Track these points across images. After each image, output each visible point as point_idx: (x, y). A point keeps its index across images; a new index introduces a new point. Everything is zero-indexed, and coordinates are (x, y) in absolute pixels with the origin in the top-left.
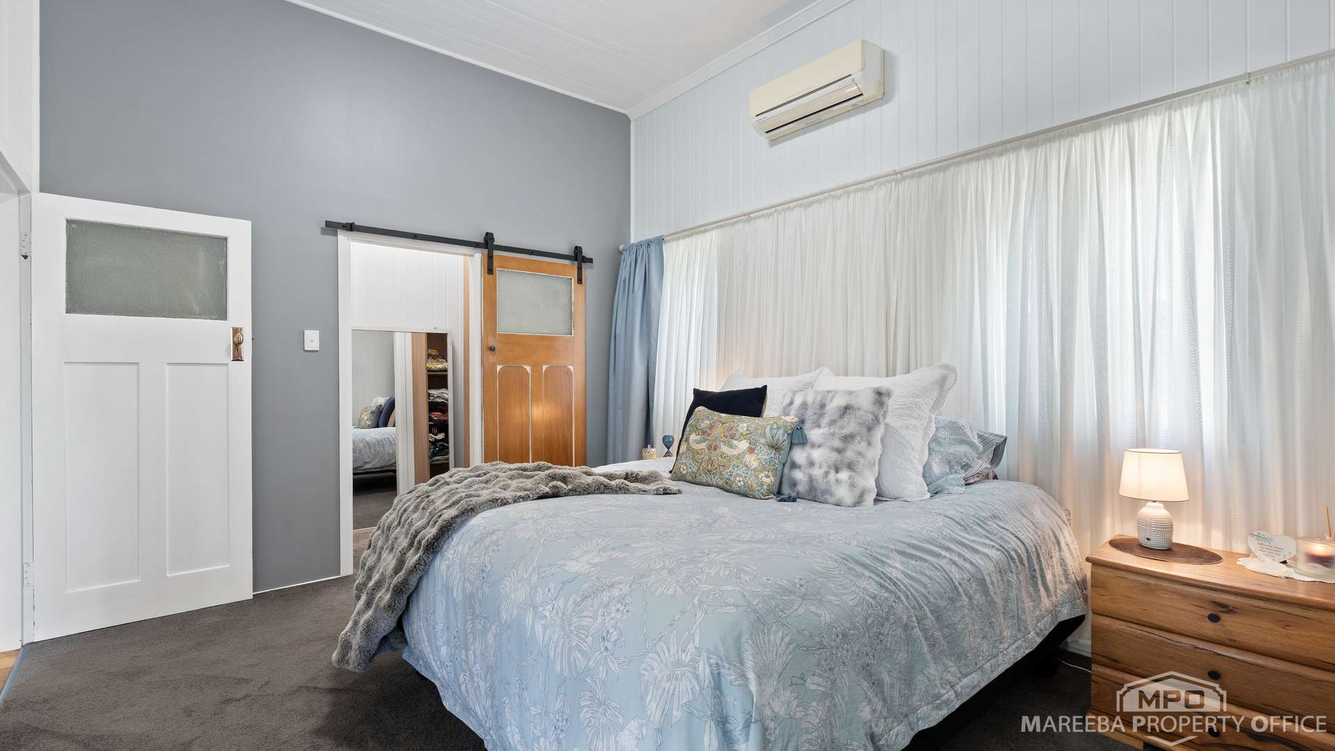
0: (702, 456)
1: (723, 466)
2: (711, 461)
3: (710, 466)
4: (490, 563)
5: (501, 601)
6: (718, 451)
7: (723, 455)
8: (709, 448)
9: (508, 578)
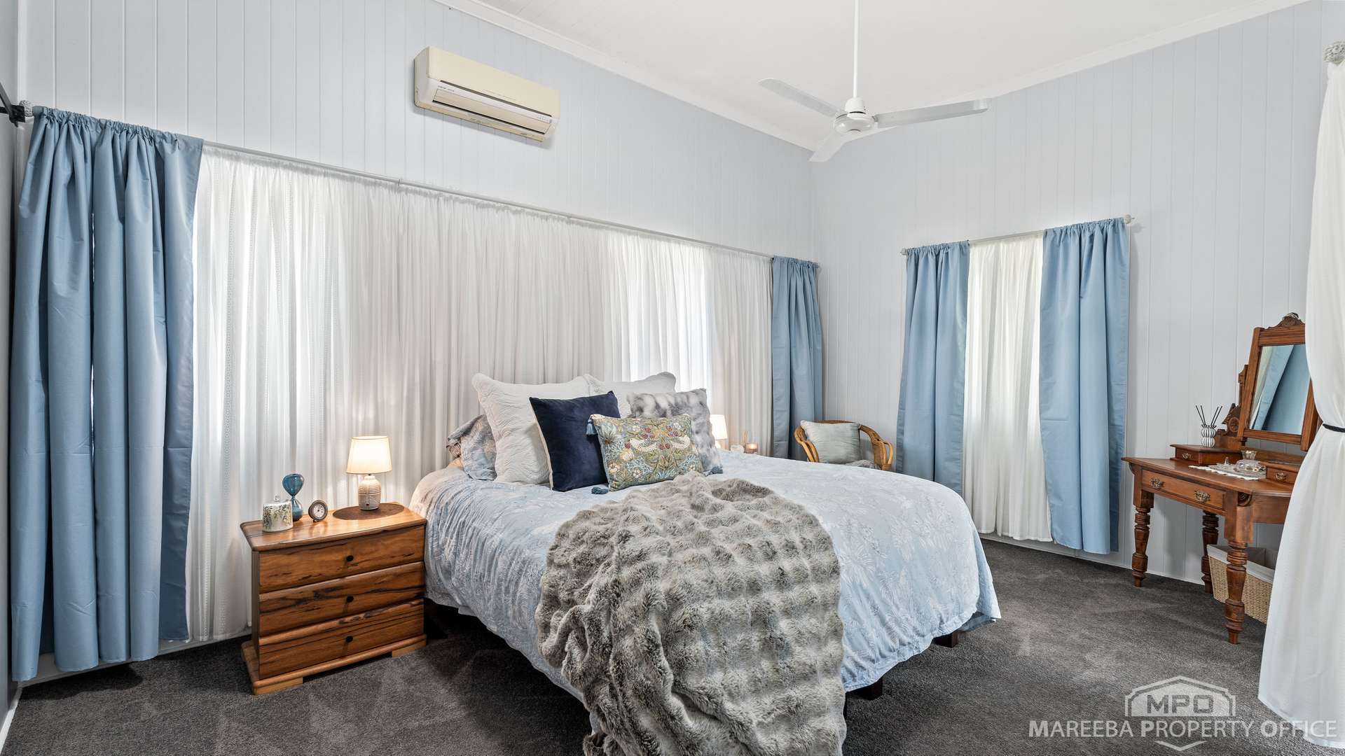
0: (657, 456)
1: (680, 459)
2: (667, 458)
3: (667, 463)
4: (874, 539)
5: (900, 551)
6: (671, 448)
7: (676, 451)
8: (661, 447)
9: (894, 536)
